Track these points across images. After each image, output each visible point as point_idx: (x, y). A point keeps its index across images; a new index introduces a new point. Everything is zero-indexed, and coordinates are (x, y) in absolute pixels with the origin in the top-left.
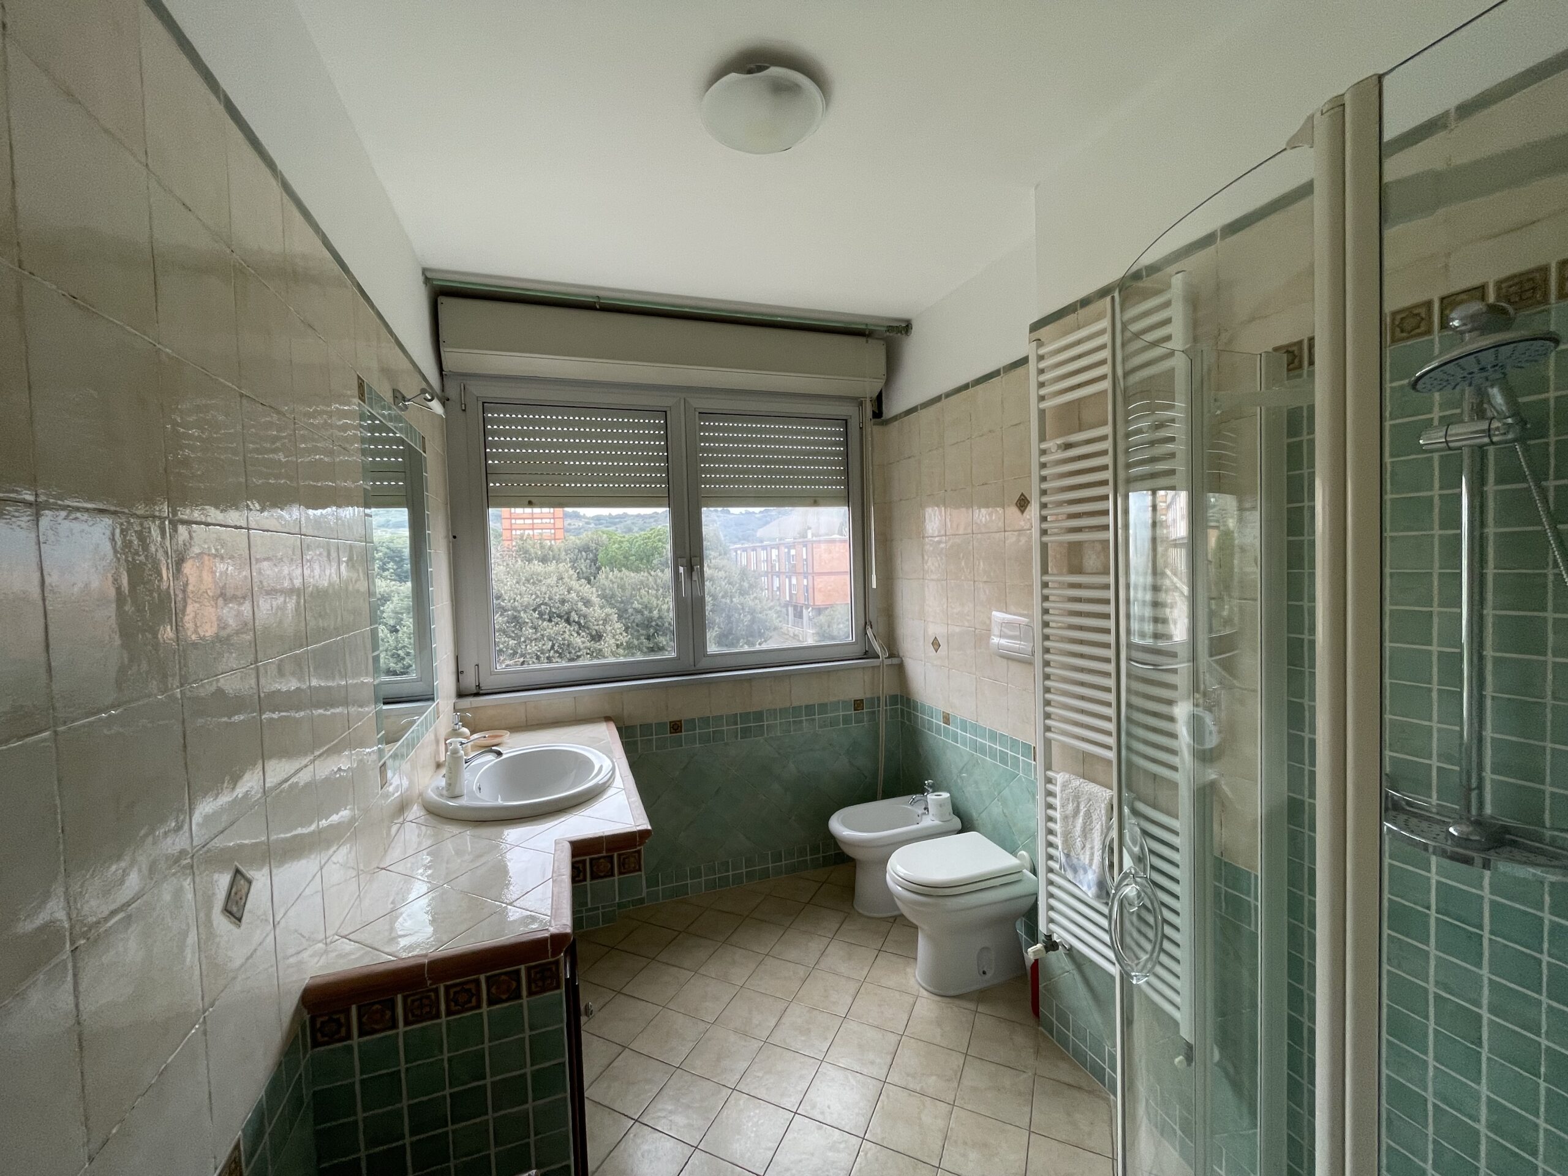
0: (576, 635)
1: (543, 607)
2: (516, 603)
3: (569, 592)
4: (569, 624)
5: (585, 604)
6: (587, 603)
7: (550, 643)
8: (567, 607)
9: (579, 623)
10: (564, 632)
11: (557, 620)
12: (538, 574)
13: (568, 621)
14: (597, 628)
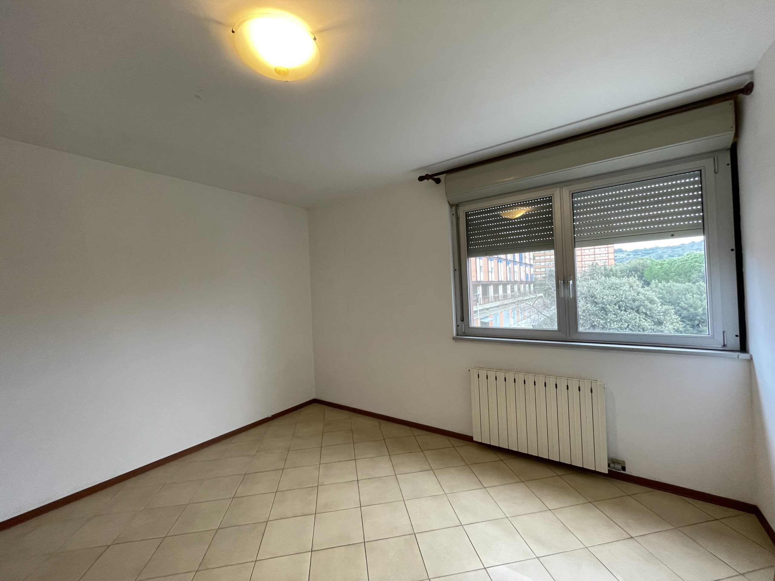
0: (644, 321)
1: (620, 302)
2: (604, 300)
3: (638, 295)
4: (639, 313)
5: (650, 303)
6: (652, 301)
7: (627, 324)
8: (637, 303)
9: (646, 314)
10: (636, 318)
11: (629, 311)
12: (616, 284)
13: (638, 312)
14: (658, 317)
